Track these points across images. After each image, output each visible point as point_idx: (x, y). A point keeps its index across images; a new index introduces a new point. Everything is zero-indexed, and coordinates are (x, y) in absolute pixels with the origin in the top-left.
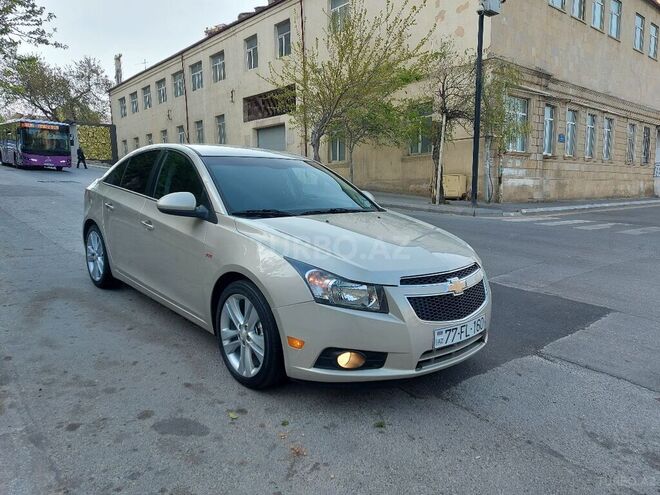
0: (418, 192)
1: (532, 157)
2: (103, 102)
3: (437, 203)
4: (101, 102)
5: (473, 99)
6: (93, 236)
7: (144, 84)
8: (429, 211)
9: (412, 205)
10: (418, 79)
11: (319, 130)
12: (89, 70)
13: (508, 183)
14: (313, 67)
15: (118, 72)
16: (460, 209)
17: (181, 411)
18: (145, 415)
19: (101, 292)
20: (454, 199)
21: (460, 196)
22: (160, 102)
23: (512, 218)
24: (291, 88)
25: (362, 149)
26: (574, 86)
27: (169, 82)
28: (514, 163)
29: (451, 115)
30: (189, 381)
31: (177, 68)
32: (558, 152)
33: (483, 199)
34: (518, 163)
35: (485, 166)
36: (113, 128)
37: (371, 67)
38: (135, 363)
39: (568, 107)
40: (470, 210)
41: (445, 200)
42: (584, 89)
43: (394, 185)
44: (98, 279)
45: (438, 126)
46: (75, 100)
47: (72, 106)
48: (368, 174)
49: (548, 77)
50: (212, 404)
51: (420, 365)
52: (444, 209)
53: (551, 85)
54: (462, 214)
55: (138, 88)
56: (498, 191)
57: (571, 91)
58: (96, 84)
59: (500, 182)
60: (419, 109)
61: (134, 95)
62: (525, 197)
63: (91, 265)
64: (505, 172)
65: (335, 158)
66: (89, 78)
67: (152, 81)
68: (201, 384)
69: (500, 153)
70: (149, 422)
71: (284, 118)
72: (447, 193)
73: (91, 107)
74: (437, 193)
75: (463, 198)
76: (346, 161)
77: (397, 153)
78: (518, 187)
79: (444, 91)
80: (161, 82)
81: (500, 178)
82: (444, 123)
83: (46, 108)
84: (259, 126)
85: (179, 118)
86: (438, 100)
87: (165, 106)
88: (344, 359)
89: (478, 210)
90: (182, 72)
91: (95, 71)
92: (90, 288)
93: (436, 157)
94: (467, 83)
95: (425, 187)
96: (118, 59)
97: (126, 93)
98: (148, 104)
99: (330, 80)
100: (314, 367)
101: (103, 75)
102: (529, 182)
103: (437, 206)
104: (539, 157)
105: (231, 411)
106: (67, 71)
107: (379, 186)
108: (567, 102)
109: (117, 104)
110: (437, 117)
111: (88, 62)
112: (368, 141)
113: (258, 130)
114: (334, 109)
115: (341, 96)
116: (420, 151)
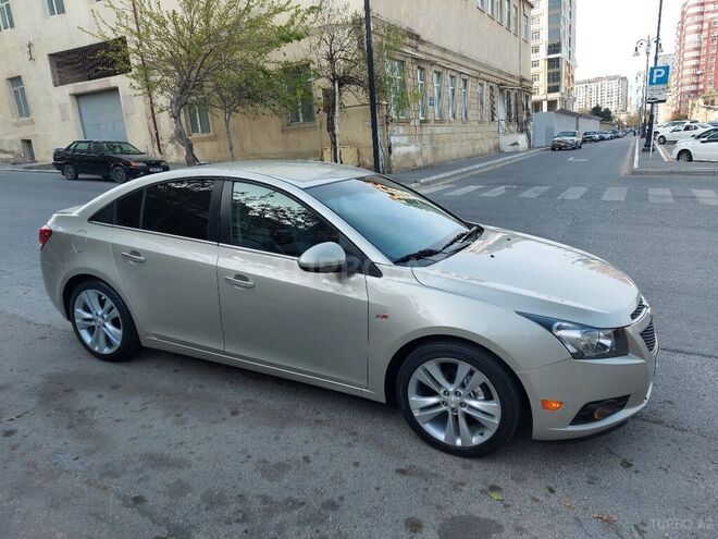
1: (412, 123)
10: (298, 38)
13: (396, 151)
25: (238, 121)
26: (437, 47)
28: (399, 131)
32: (430, 117)
34: (401, 130)
39: (434, 68)
42: (444, 50)
49: (417, 37)
53: (420, 47)
56: (389, 160)
57: (435, 52)
59: (390, 152)
62: (409, 164)
64: (393, 140)
69: (386, 121)
76: (212, 133)
77: (274, 123)
78: (404, 155)
79: (332, 55)
81: (390, 147)
84: (78, 91)
102: (412, 149)
104: (417, 123)
108: (433, 64)
113: (78, 96)
114: (198, 71)
115: (206, 56)
116: (302, 120)
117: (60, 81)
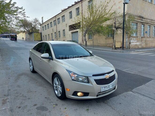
0: (110, 46)
1: (139, 37)
2: (39, 28)
3: (114, 49)
5: (122, 24)
7: (48, 23)
8: (112, 51)
9: (107, 50)
10: (109, 20)
11: (85, 33)
12: (36, 20)
13: (132, 44)
14: (84, 18)
15: (42, 21)
16: (119, 51)
17: (43, 104)
18: (35, 105)
20: (118, 48)
21: (120, 47)
23: (133, 53)
24: (79, 23)
25: (96, 37)
26: (149, 19)
27: (53, 23)
28: (134, 39)
29: (117, 28)
30: (46, 97)
31: (54, 19)
32: (145, 36)
33: (126, 48)
34: (135, 39)
35: (126, 40)
36: (41, 33)
37: (98, 17)
39: (148, 24)
41: (116, 48)
42: (152, 20)
43: (104, 45)
45: (114, 31)
46: (33, 27)
47: (33, 29)
48: (97, 43)
49: (142, 17)
50: (50, 103)
52: (116, 51)
53: (143, 20)
54: (120, 52)
55: (46, 24)
56: (129, 46)
57: (149, 21)
58: (38, 24)
59: (130, 44)
60: (110, 26)
61: (45, 26)
62: (137, 47)
64: (131, 41)
65: (89, 39)
66: (36, 22)
67: (49, 23)
68: (49, 97)
69: (130, 37)
70: (36, 107)
71: (78, 30)
72: (116, 47)
73: (36, 28)
74: (114, 47)
75: (121, 48)
77: (104, 37)
78: (135, 45)
79: (115, 23)
80: (51, 23)
81: (130, 43)
83: (27, 29)
84: (72, 32)
85: (55, 31)
86: (114, 25)
87: (52, 28)
88: (79, 94)
89: (124, 51)
90: (56, 20)
93: (113, 38)
94: (121, 20)
96: (42, 18)
97: (44, 26)
98: (48, 28)
99: (88, 21)
101: (39, 22)
102: (138, 43)
103: (114, 50)
104: (140, 37)
105: (54, 105)
106: (31, 21)
107: (100, 45)
108: (147, 23)
109: (42, 28)
110: (114, 29)
111: (36, 19)
112: (97, 35)
113: (72, 33)
114: (89, 27)
115: (91, 24)
116: (110, 37)
117: (70, 30)
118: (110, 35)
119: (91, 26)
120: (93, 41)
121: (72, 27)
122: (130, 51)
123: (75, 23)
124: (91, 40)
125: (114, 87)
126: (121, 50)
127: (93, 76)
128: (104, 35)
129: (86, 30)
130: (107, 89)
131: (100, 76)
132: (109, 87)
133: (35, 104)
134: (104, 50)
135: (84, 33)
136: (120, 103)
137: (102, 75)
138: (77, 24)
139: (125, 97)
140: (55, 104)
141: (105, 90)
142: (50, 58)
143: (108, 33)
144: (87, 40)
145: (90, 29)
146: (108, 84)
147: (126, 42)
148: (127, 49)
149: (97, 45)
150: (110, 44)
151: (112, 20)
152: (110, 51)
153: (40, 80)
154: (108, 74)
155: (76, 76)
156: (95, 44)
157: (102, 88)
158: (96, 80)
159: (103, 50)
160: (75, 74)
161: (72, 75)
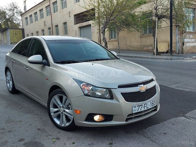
0: (148, 50)
2: (19, 20)
3: (155, 55)
4: (18, 19)
5: (169, 10)
6: (8, 73)
7: (35, 11)
8: (152, 58)
9: (144, 56)
10: (145, 3)
11: (104, 27)
12: (14, 7)
13: (187, 45)
14: (102, 0)
15: (25, 7)
16: (165, 57)
19: (11, 95)
20: (163, 53)
21: (166, 51)
22: (41, 18)
23: (188, 60)
24: (93, 10)
25: (123, 33)
27: (44, 10)
28: (190, 37)
29: (160, 17)
31: (47, 4)
33: (176, 53)
34: (191, 36)
35: (176, 38)
36: (23, 30)
38: (20, 121)
40: (170, 57)
41: (158, 53)
43: (137, 48)
44: (11, 90)
45: (155, 22)
46: (8, 20)
47: (7, 22)
48: (126, 44)
51: (127, 120)
54: (166, 59)
55: (32, 13)
56: (182, 49)
58: (16, 13)
59: (183, 45)
60: (147, 15)
61: (31, 16)
63: (8, 84)
64: (186, 40)
65: (112, 38)
66: (13, 10)
67: (37, 10)
68: (44, 129)
69: (183, 32)
71: (91, 22)
72: (159, 50)
73: (14, 22)
74: (155, 51)
75: (167, 52)
76: (117, 39)
77: (138, 34)
78: (192, 47)
79: (156, 7)
80: (41, 10)
81: (183, 43)
82: (157, 21)
84: (81, 26)
85: (49, 25)
86: (154, 11)
87: (43, 20)
88: (97, 118)
89: (172, 57)
90: (49, 5)
91: (16, 8)
92: (8, 94)
93: (154, 36)
95: (150, 48)
96: (25, 2)
97: (28, 15)
98: (36, 19)
99: (108, 5)
100: (85, 121)
101: (19, 9)
103: (155, 57)
106: (5, 8)
107: (131, 48)
109: (24, 20)
110: (154, 18)
111: (13, 4)
112: (125, 30)
113: (80, 28)
114: (111, 17)
115: (113, 11)
116: (148, 33)
117: (76, 23)
118: (148, 30)
119: (115, 14)
120: (118, 41)
121: (80, 18)
122: (183, 57)
123: (86, 10)
124: (115, 39)
125: (154, 106)
126: (169, 56)
127: (120, 87)
128: (138, 30)
129: (106, 23)
130: (143, 109)
131: (131, 87)
132: (146, 105)
133: (21, 138)
134: (139, 56)
135: (101, 27)
136: (165, 134)
137: (134, 86)
138: (89, 12)
139: (174, 124)
140: (55, 137)
141: (139, 111)
142: (45, 63)
143: (144, 27)
144: (107, 41)
145: (112, 20)
146: (145, 100)
147: (177, 42)
148: (179, 53)
149: (125, 48)
150: (149, 46)
151: (150, 3)
152: (148, 58)
153: (27, 104)
154: (144, 85)
155: (91, 88)
156: (123, 46)
157: (134, 107)
158: (123, 94)
159: (135, 57)
160: (88, 85)
161: (83, 87)
